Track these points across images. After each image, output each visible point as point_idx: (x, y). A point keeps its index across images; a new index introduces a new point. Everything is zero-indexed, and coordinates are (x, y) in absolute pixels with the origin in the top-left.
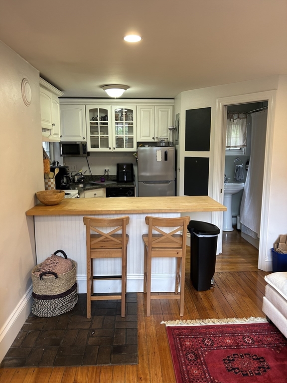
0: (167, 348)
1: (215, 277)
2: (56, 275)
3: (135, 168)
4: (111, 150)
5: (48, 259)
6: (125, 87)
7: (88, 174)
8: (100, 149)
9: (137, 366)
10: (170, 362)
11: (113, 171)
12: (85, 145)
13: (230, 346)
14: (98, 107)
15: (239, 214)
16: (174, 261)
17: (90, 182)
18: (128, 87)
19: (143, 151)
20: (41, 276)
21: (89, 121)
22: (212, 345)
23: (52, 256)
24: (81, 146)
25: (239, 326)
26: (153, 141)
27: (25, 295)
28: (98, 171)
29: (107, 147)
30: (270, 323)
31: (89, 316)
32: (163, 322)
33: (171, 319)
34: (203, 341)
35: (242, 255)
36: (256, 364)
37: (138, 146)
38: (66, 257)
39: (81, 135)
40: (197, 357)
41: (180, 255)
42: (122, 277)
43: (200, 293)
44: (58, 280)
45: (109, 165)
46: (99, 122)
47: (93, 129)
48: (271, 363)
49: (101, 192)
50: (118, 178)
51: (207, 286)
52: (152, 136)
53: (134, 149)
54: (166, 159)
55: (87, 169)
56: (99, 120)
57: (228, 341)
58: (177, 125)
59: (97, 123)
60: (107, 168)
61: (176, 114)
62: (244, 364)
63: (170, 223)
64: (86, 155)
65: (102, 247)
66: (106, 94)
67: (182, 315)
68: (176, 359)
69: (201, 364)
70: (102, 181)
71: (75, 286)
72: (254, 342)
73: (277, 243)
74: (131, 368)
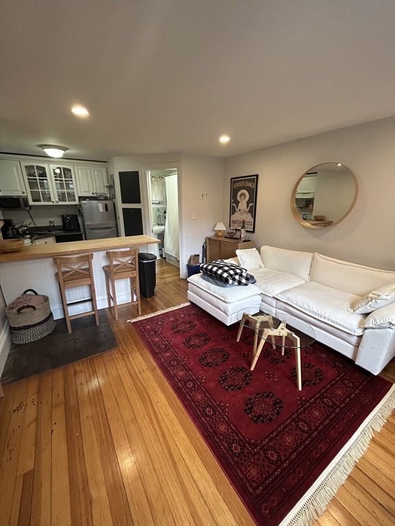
0: (136, 334)
1: (156, 288)
2: (34, 308)
3: (79, 219)
4: (54, 204)
5: (18, 298)
6: (64, 149)
7: (32, 225)
8: (42, 203)
9: (119, 349)
10: (139, 339)
11: (58, 222)
12: (26, 200)
13: (173, 321)
14: (35, 164)
15: (163, 247)
16: (129, 281)
17: (37, 233)
18: (67, 149)
19: (85, 204)
20: (19, 311)
21: (26, 177)
22: (163, 324)
23: (22, 295)
24: (21, 201)
25: (175, 310)
26: (92, 195)
27: (3, 331)
28: (43, 222)
29: (51, 201)
30: (192, 303)
31: (70, 332)
32: (128, 321)
33: (134, 318)
34: (157, 323)
35: (169, 272)
36: (189, 326)
37: (80, 201)
38: (36, 294)
39: (19, 189)
40: (155, 332)
41: (135, 275)
42: (92, 300)
43: (149, 299)
44: (36, 311)
45: (53, 217)
46: (37, 178)
47: (32, 184)
48: (196, 323)
49: (51, 240)
50: (64, 227)
51: (152, 294)
52: (92, 191)
53: (77, 202)
54: (107, 210)
55: (31, 221)
56: (37, 176)
57: (172, 319)
58: (112, 183)
59: (36, 179)
60: (52, 220)
61: (110, 174)
62: (182, 327)
63: (124, 254)
64: (28, 208)
65: (73, 279)
66: (44, 152)
67: (140, 313)
68: (143, 337)
69: (159, 335)
70: (49, 231)
71: (51, 314)
72: (185, 316)
73: (190, 261)
74: (114, 351)
